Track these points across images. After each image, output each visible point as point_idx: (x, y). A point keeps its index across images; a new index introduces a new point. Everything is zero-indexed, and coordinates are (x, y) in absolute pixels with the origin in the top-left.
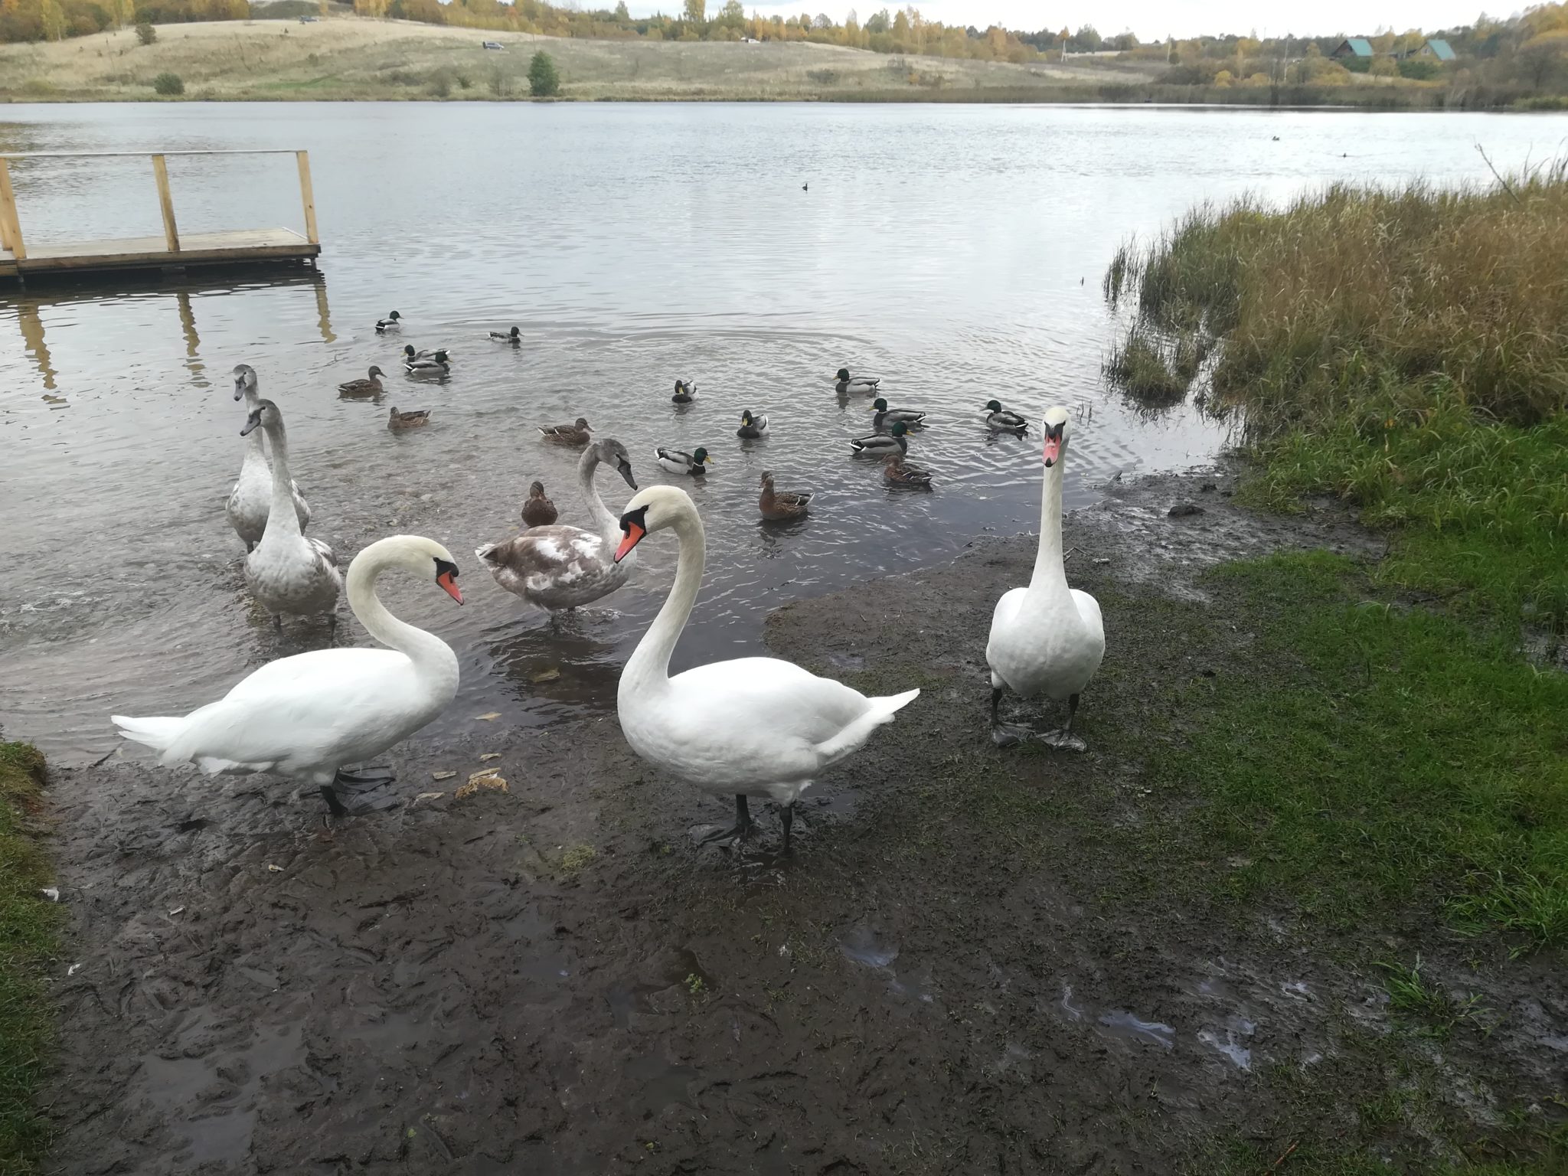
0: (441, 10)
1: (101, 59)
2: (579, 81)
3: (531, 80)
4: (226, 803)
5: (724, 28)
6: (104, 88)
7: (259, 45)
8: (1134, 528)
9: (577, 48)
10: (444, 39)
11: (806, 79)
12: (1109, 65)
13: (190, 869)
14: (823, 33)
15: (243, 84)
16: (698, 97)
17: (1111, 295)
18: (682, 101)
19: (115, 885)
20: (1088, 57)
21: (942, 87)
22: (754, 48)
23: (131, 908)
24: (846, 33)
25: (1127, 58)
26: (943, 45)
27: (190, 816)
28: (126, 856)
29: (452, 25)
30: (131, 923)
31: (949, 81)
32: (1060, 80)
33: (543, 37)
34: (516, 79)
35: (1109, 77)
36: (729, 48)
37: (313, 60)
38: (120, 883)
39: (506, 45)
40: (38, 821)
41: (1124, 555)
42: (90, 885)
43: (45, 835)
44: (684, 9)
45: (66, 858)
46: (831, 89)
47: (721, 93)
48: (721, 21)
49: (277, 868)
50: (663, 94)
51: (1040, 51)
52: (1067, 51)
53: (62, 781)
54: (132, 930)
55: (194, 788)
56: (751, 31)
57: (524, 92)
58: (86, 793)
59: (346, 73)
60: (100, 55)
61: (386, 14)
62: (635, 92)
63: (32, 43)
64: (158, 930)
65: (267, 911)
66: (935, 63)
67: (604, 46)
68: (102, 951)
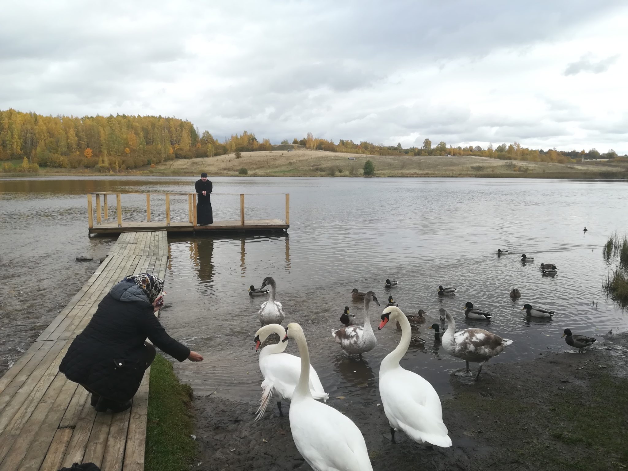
0: (335, 147)
1: (223, 163)
2: (382, 170)
3: (364, 170)
4: (249, 416)
5: (438, 151)
6: (222, 172)
7: (273, 159)
8: (618, 354)
9: (382, 159)
10: (335, 156)
11: (470, 169)
12: (604, 164)
13: (237, 436)
14: (479, 152)
15: (266, 171)
16: (427, 175)
17: (606, 257)
18: (420, 177)
19: (213, 438)
20: (594, 161)
21: (529, 172)
22: (450, 158)
23: (218, 447)
24: (488, 153)
25: (612, 162)
26: (529, 157)
27: (237, 418)
28: (217, 428)
29: (338, 152)
30: (218, 452)
31: (531, 170)
32: (581, 170)
33: (370, 156)
34: (359, 170)
35: (604, 169)
36: (440, 158)
37: (290, 164)
38: (215, 438)
39: (356, 158)
40: (190, 412)
41: (613, 365)
42: (205, 436)
43: (192, 417)
44: (423, 145)
45: (198, 426)
46: (481, 173)
47: (436, 174)
48: (437, 149)
49: (266, 441)
50: (413, 174)
51: (572, 159)
52: (584, 159)
53: (197, 400)
54: (218, 454)
55: (239, 409)
56: (449, 152)
57: (361, 174)
58: (204, 405)
59: (300, 168)
60: (223, 162)
61: (316, 149)
62: (402, 174)
63: (203, 158)
64: (227, 456)
65: (263, 455)
66: (525, 163)
67: (392, 158)
68: (208, 460)
